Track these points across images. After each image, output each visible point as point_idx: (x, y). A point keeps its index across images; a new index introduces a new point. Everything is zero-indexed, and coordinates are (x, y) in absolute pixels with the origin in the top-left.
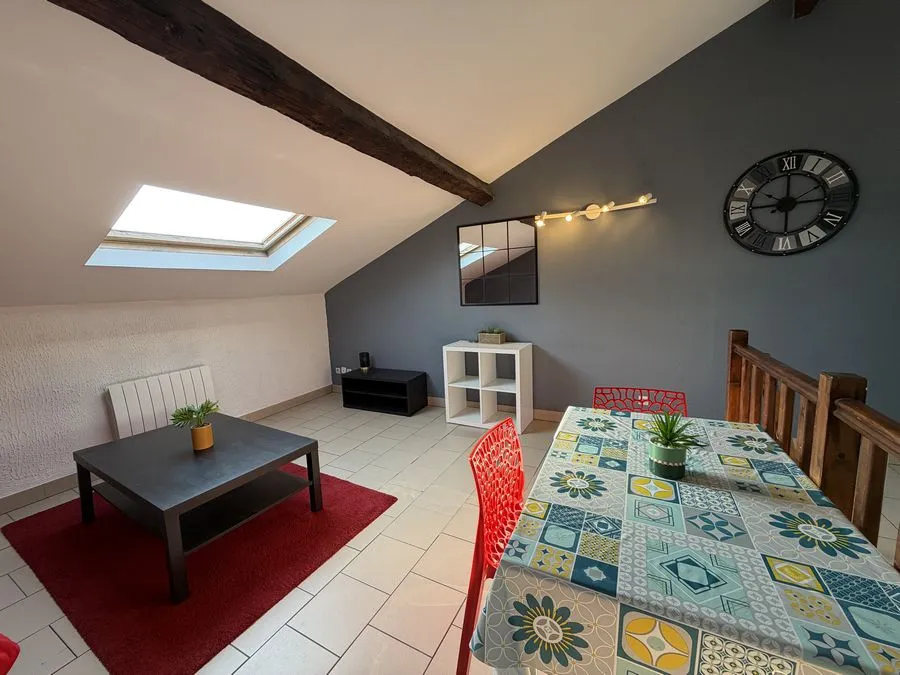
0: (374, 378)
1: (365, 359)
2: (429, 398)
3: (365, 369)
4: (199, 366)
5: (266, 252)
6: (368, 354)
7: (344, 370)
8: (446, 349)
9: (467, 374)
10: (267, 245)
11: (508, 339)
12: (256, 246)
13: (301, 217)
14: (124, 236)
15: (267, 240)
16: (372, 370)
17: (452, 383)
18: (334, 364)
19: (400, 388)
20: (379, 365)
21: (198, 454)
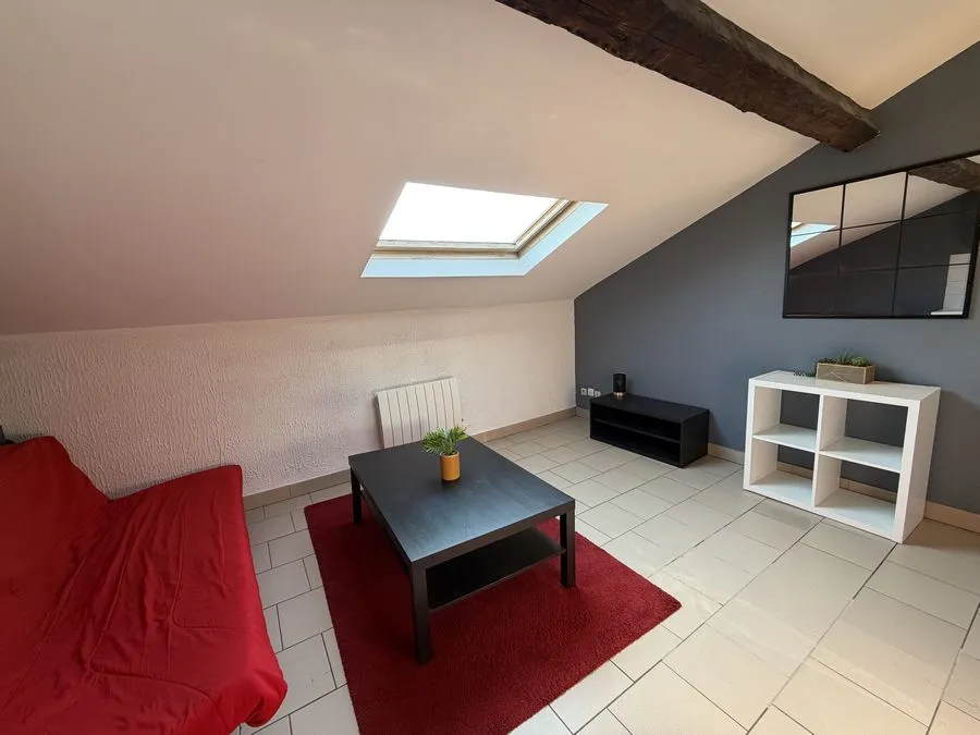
0: (632, 408)
1: (620, 382)
2: (710, 445)
3: (620, 394)
4: (448, 377)
5: (518, 253)
6: (624, 376)
7: (591, 392)
8: (753, 383)
9: (782, 421)
10: (519, 244)
11: (881, 375)
12: (509, 247)
13: (565, 202)
14: (391, 245)
15: (519, 239)
16: (628, 397)
17: (759, 433)
18: (580, 383)
19: (672, 428)
20: (638, 391)
21: (446, 484)
